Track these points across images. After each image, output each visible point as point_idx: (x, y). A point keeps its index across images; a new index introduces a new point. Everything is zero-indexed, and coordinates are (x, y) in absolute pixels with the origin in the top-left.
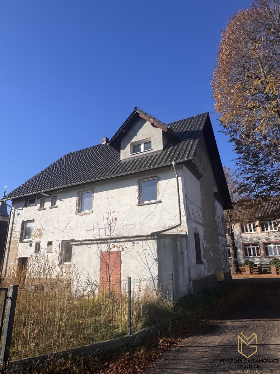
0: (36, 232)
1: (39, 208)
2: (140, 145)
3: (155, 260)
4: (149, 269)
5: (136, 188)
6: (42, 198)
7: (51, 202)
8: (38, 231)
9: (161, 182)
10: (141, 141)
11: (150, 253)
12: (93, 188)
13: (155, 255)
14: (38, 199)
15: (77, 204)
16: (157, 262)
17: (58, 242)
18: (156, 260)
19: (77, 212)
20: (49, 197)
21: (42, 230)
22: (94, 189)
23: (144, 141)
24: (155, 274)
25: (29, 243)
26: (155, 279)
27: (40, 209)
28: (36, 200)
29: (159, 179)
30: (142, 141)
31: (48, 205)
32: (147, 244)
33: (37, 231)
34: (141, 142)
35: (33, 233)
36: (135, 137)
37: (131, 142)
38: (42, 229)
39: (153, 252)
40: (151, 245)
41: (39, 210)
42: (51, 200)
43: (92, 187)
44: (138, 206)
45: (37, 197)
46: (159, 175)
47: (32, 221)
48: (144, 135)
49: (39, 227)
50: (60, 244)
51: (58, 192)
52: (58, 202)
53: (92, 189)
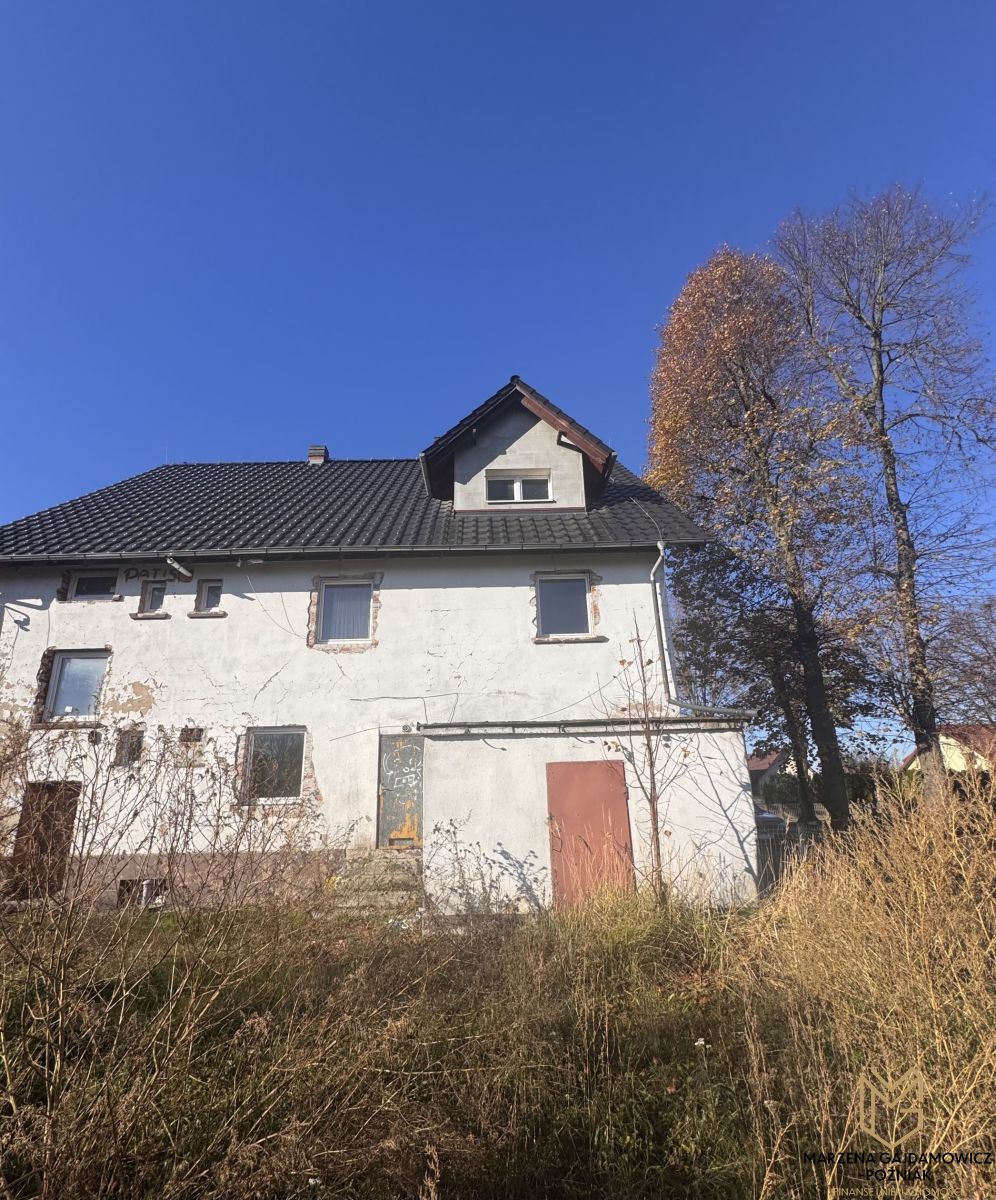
0: (122, 692)
1: (136, 611)
2: (512, 482)
3: (742, 786)
4: (725, 812)
5: (528, 593)
6: (151, 579)
7: (195, 596)
8: (130, 689)
9: (602, 588)
10: (516, 473)
11: (724, 767)
12: (374, 574)
13: (741, 774)
14: (127, 578)
15: (314, 617)
16: (750, 793)
17: (229, 730)
18: (745, 787)
19: (312, 641)
20: (188, 580)
21: (152, 686)
22: (378, 576)
23: (523, 473)
24: (746, 826)
25: (89, 730)
26: (745, 839)
27: (140, 615)
28: (120, 582)
29: (600, 580)
30: (519, 473)
31: (179, 603)
32: (713, 743)
33: (125, 689)
34: (515, 477)
35: (107, 696)
36: (500, 458)
37: (488, 467)
38: (151, 684)
39: (734, 764)
40: (727, 748)
41: (134, 617)
42: (196, 589)
43: (373, 571)
44: (537, 643)
45: (128, 571)
46: (598, 571)
47: (104, 652)
48: (529, 457)
49: (139, 676)
50: (239, 738)
51: (239, 565)
52: (227, 601)
53: (372, 577)
